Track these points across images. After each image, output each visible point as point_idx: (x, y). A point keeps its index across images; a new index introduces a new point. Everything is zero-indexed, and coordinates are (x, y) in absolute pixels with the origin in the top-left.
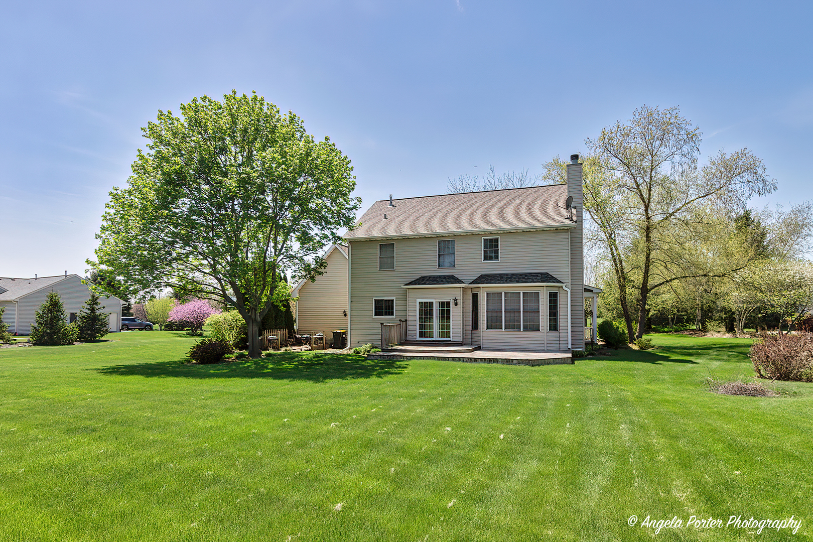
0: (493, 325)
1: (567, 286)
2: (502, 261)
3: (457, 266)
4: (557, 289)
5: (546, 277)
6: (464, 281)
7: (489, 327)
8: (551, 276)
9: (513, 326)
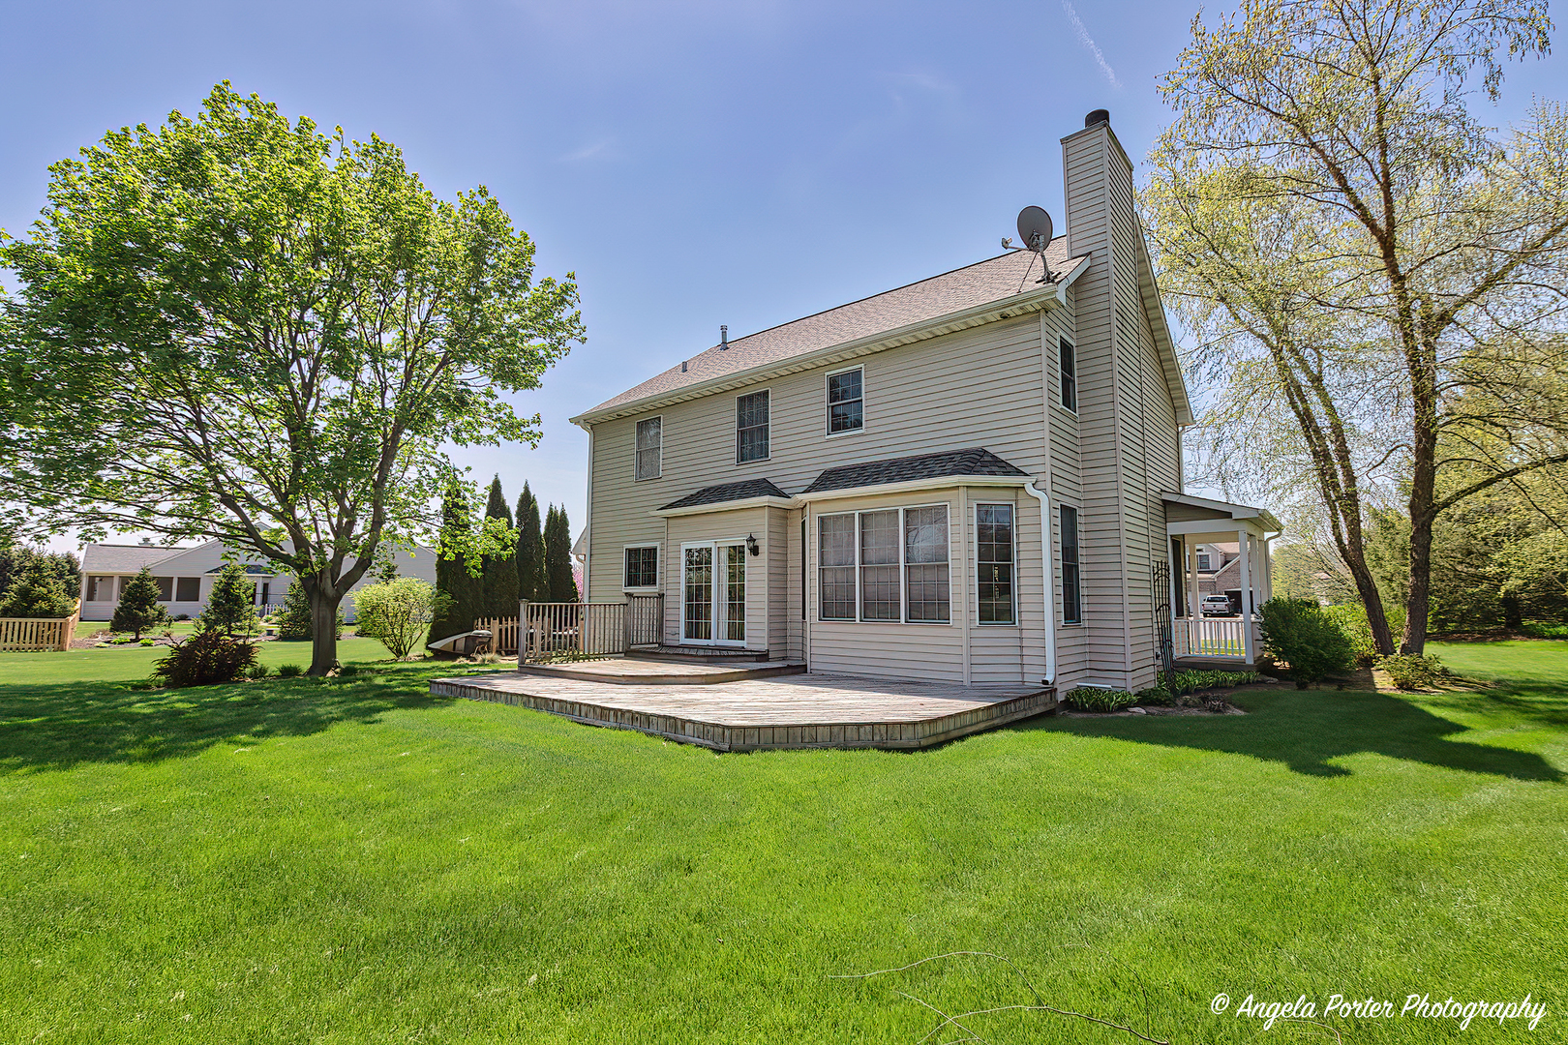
0: (835, 608)
1: (1040, 485)
2: (870, 431)
3: (775, 454)
4: (1011, 494)
5: (978, 461)
6: (786, 492)
7: (825, 614)
8: (993, 456)
9: (880, 609)
